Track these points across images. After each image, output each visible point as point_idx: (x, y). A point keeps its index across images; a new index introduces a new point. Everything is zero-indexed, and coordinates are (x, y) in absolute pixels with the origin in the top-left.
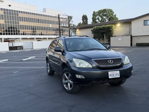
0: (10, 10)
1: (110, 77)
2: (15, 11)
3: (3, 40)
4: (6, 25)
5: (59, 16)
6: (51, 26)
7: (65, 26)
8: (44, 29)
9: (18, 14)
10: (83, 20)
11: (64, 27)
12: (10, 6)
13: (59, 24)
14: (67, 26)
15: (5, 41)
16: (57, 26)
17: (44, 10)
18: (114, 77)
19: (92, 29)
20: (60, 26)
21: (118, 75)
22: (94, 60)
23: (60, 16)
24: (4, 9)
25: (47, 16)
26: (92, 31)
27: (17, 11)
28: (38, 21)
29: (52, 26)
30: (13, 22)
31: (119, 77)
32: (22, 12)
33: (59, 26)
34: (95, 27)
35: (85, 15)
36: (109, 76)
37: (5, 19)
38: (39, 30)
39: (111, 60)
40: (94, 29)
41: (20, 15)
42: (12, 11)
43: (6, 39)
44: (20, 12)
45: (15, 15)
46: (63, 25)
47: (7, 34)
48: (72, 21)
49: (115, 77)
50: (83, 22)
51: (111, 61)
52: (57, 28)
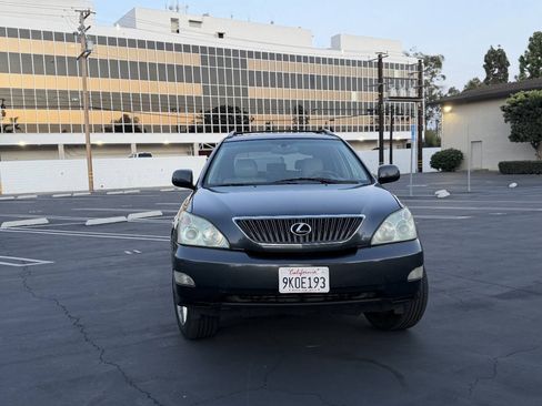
0: (220, 50)
1: (283, 289)
2: (235, 52)
3: (197, 149)
4: (207, 99)
5: (380, 60)
6: (354, 96)
7: (403, 93)
8: (332, 110)
9: (244, 64)
10: (488, 67)
11: (398, 98)
12: (221, 35)
13: (380, 89)
14: (413, 93)
15: (201, 153)
16: (371, 97)
17: (336, 42)
18: (301, 291)
19: (505, 103)
20: (385, 94)
21: (321, 284)
22: (238, 221)
23: (384, 61)
24: (204, 49)
25: (342, 61)
26: (503, 109)
27: (243, 52)
28: (312, 82)
29: (360, 96)
30: (222, 89)
31: (327, 290)
32: (258, 55)
33: (381, 96)
34: (521, 95)
35: (496, 48)
36: (281, 285)
37: (206, 81)
38: (320, 113)
39: (302, 224)
40: (514, 105)
41: (253, 65)
42: (228, 51)
43: (205, 146)
44: (251, 54)
45: (236, 65)
46: (393, 93)
47: (208, 130)
48: (444, 77)
49: (308, 291)
50: (487, 78)
51: (305, 228)
52: (366, 104)
